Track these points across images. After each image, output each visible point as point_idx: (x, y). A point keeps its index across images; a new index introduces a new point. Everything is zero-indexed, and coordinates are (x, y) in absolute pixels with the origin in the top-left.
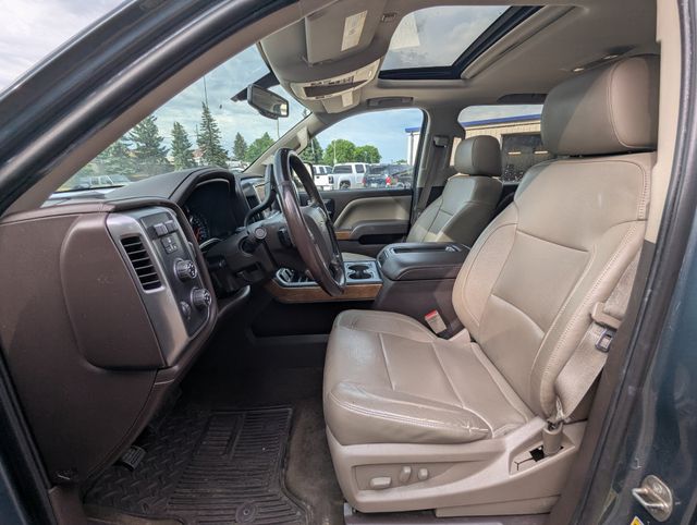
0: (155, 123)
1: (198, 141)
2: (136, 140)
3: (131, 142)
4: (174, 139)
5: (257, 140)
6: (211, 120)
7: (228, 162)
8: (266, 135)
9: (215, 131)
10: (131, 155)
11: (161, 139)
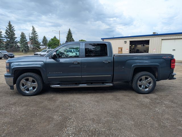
0: (14, 32)
1: (30, 39)
2: (7, 38)
3: (5, 39)
4: (21, 38)
5: (52, 39)
6: (35, 32)
7: (40, 46)
8: (55, 37)
9: (36, 36)
10: (4, 43)
11: (16, 38)
